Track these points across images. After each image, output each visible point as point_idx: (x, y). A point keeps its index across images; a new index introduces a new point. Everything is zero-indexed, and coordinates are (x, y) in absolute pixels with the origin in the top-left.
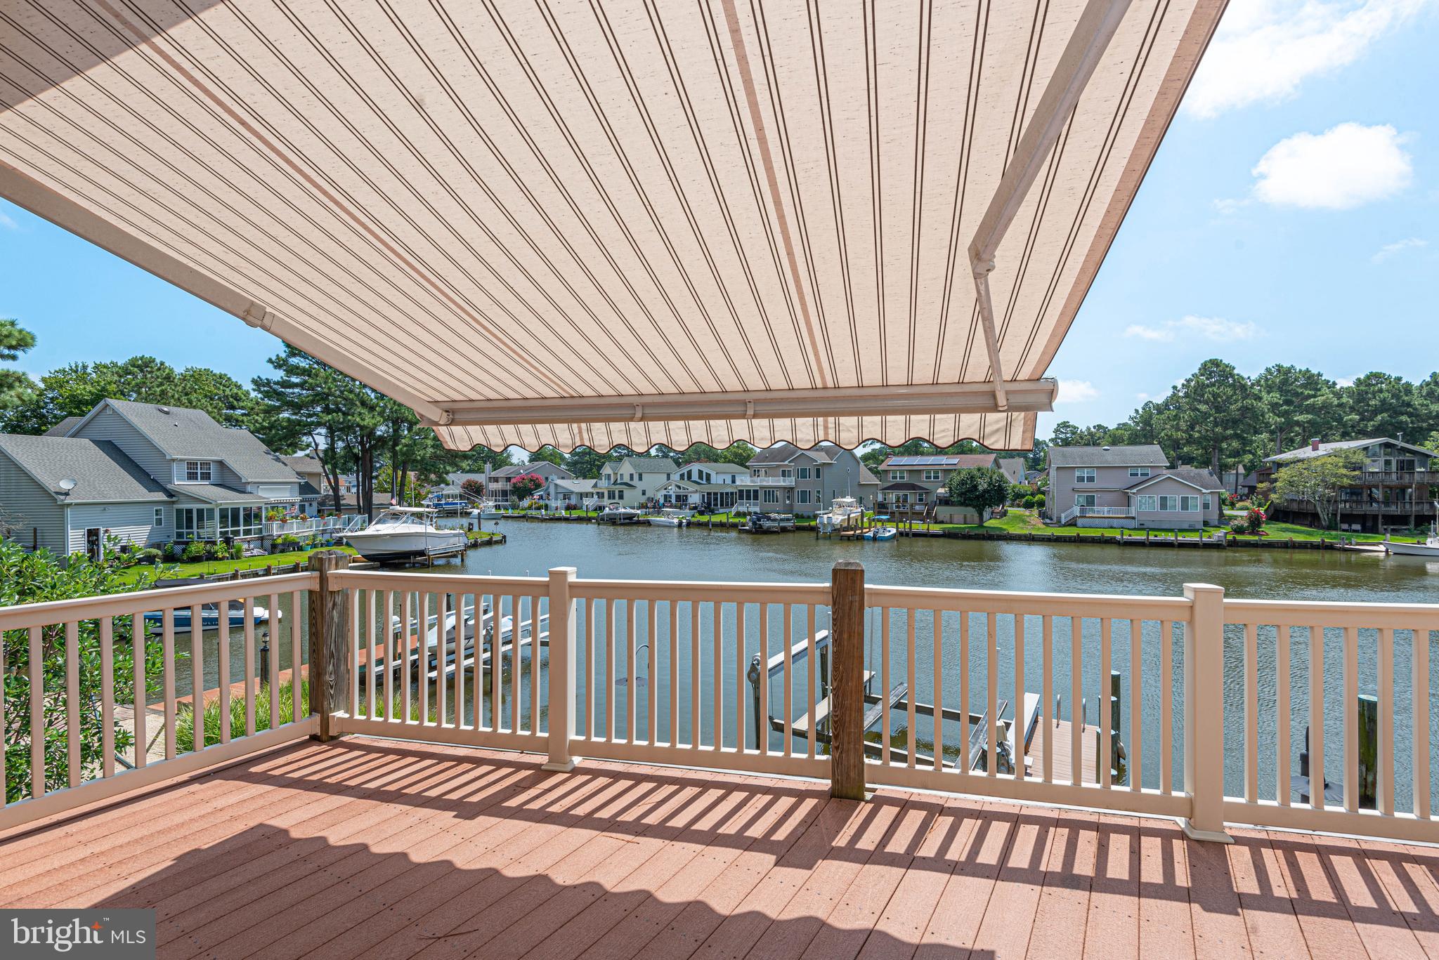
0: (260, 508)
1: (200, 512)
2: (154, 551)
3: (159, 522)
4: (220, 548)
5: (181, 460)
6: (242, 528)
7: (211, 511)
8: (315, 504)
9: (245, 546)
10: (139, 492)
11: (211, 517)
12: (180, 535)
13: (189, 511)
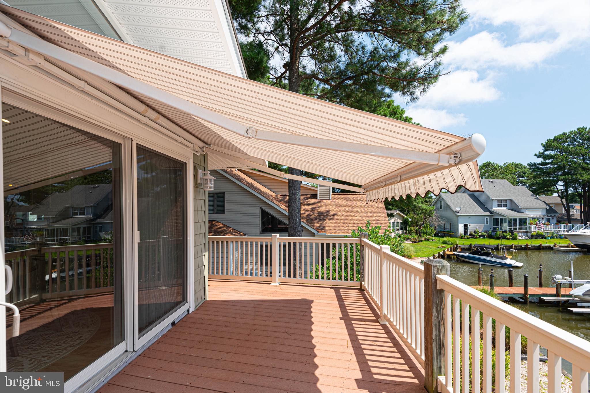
0: (526, 219)
1: (501, 219)
2: (485, 234)
3: (487, 223)
4: (508, 234)
5: (495, 200)
6: (518, 227)
7: (505, 219)
8: (556, 218)
9: (520, 235)
10: (480, 211)
11: (505, 222)
12: (494, 228)
13: (498, 219)
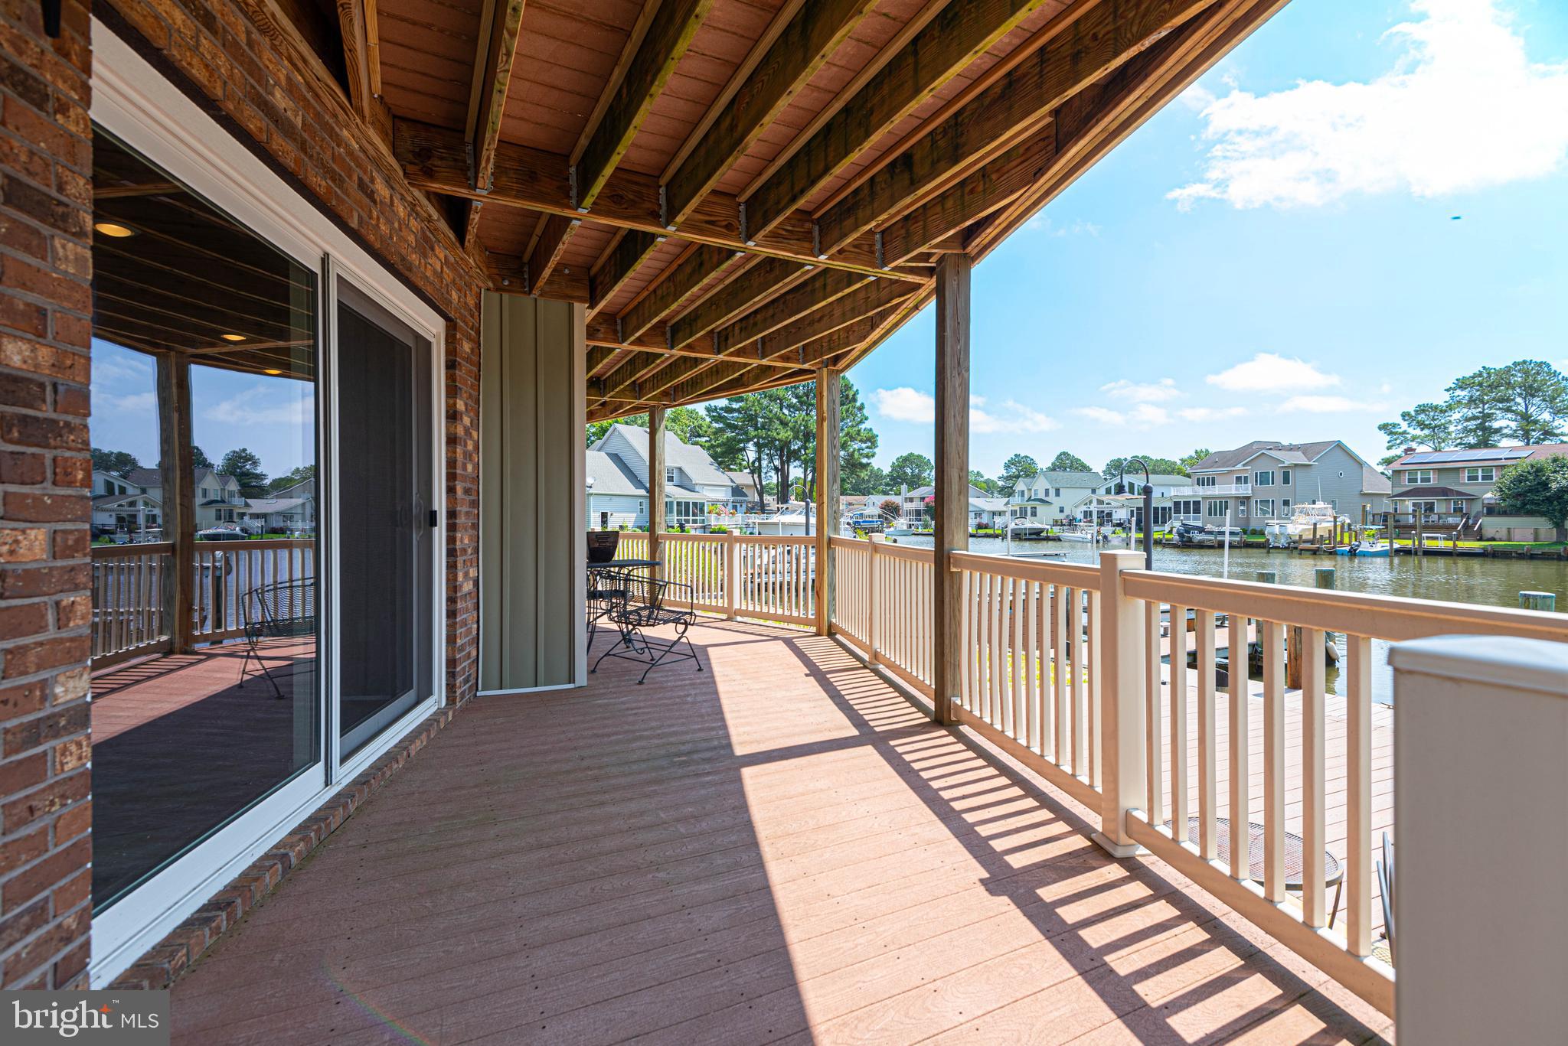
0: (704, 504)
6: (691, 518)
8: (744, 505)
10: (631, 489)
11: (672, 509)
